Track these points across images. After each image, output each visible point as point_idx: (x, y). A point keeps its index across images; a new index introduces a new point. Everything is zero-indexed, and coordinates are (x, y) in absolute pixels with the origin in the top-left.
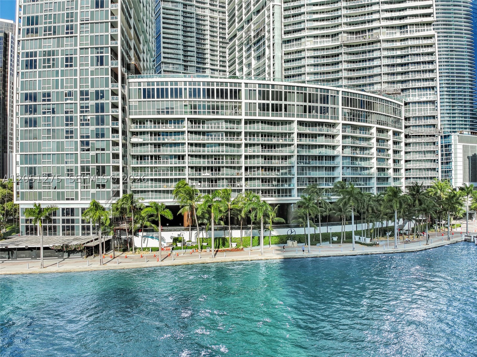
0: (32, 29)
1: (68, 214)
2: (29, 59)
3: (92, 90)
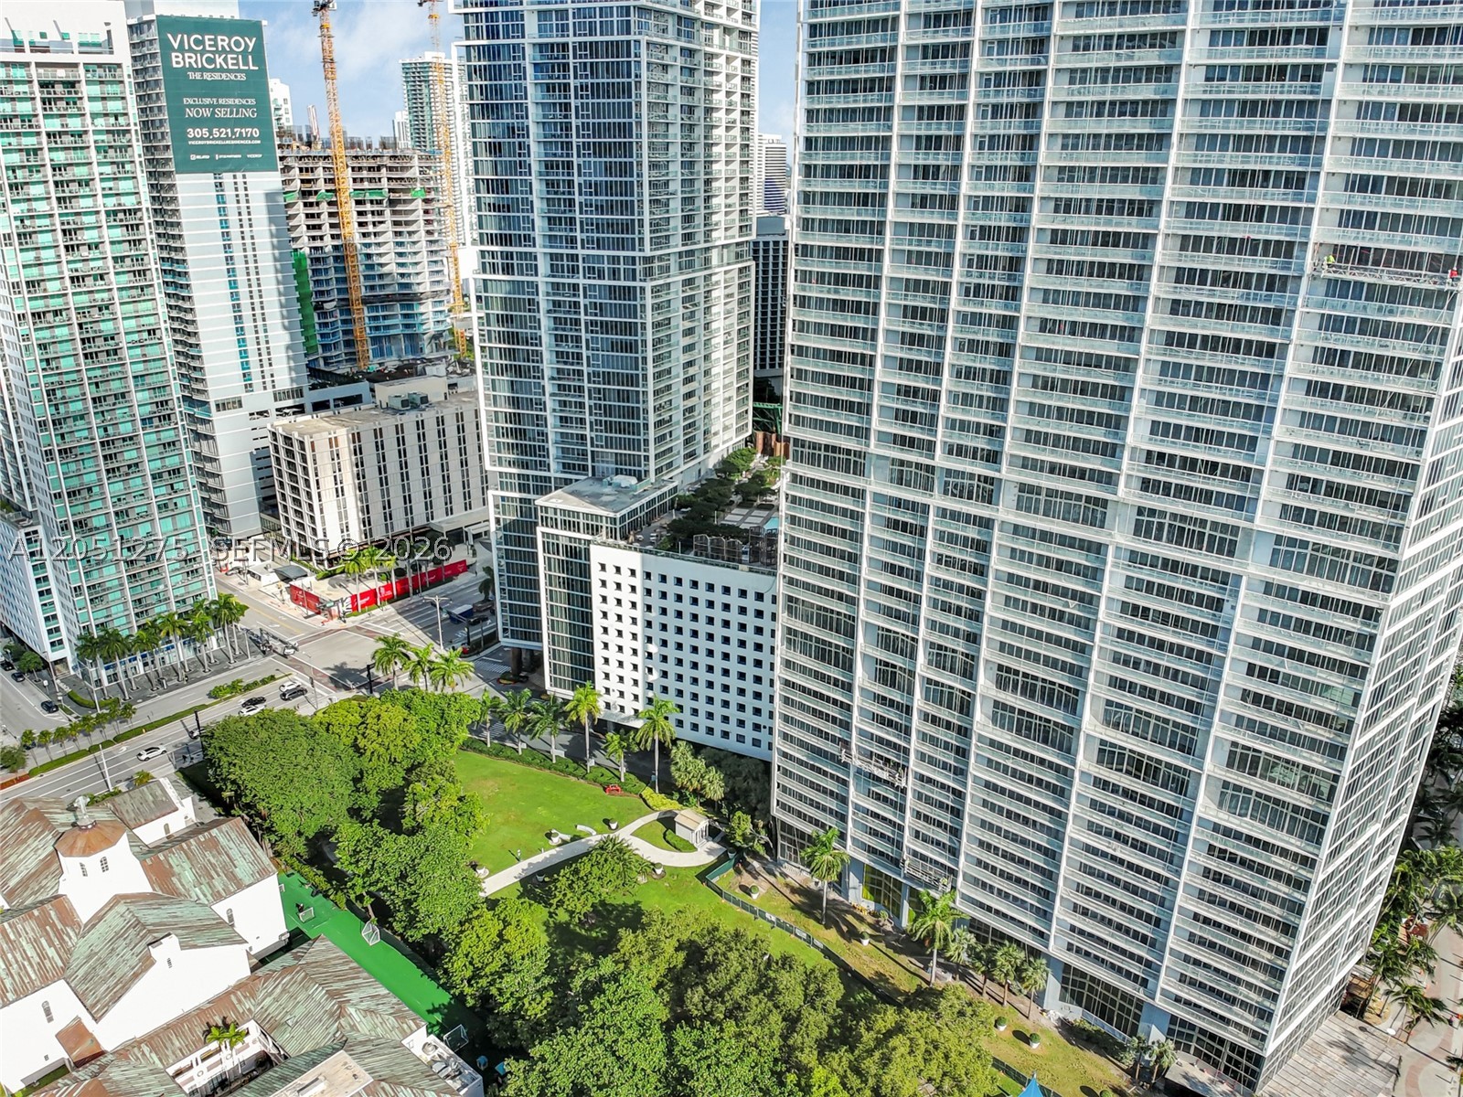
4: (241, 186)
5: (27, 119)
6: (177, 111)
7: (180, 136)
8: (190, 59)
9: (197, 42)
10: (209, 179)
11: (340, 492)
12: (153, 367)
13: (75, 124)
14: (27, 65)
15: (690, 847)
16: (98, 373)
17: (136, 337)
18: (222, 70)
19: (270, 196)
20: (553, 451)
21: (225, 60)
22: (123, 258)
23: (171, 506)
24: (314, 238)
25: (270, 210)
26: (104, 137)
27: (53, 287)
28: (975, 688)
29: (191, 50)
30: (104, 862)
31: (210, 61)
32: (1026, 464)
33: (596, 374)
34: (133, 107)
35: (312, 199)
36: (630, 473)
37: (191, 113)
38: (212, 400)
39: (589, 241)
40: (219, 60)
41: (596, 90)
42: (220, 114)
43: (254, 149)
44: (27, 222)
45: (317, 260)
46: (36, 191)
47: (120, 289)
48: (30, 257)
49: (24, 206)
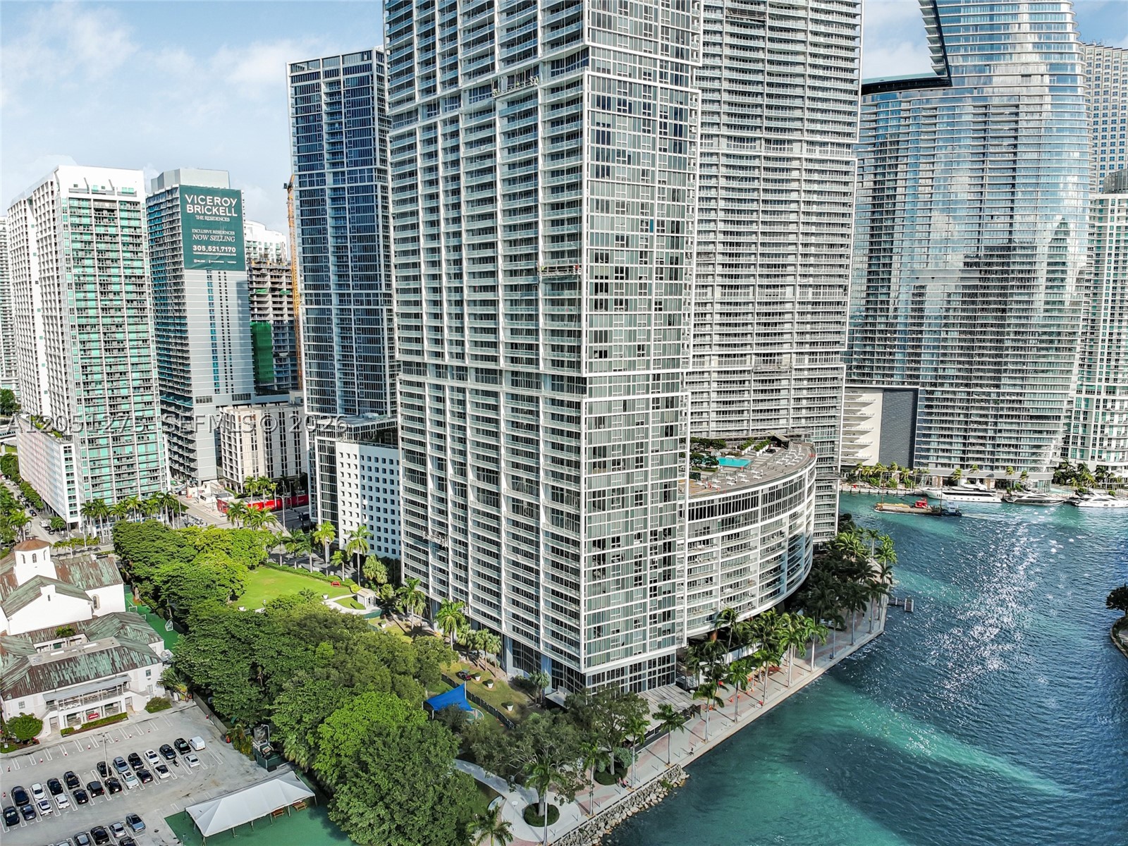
0: (600, 462)
1: (636, 670)
2: (597, 499)
3: (660, 529)
4: (222, 278)
5: (87, 226)
6: (188, 235)
7: (189, 249)
8: (198, 209)
9: (202, 200)
10: (204, 273)
11: (254, 447)
12: (143, 360)
13: (112, 231)
14: (89, 200)
15: (363, 607)
16: (112, 360)
17: (135, 343)
18: (216, 215)
19: (239, 284)
20: (339, 401)
21: (218, 210)
22: (132, 301)
23: (145, 438)
24: (277, 315)
25: (239, 292)
26: (128, 238)
27: (92, 313)
28: (466, 481)
29: (198, 204)
30: (34, 556)
31: (208, 210)
32: (476, 357)
33: (360, 357)
34: (144, 224)
35: (277, 293)
36: (375, 412)
37: (196, 237)
38: (194, 396)
39: (357, 286)
40: (215, 210)
41: (358, 210)
42: (213, 239)
43: (231, 258)
44: (82, 278)
45: (279, 328)
46: (87, 262)
47: (129, 317)
48: (81, 296)
49: (81, 270)
